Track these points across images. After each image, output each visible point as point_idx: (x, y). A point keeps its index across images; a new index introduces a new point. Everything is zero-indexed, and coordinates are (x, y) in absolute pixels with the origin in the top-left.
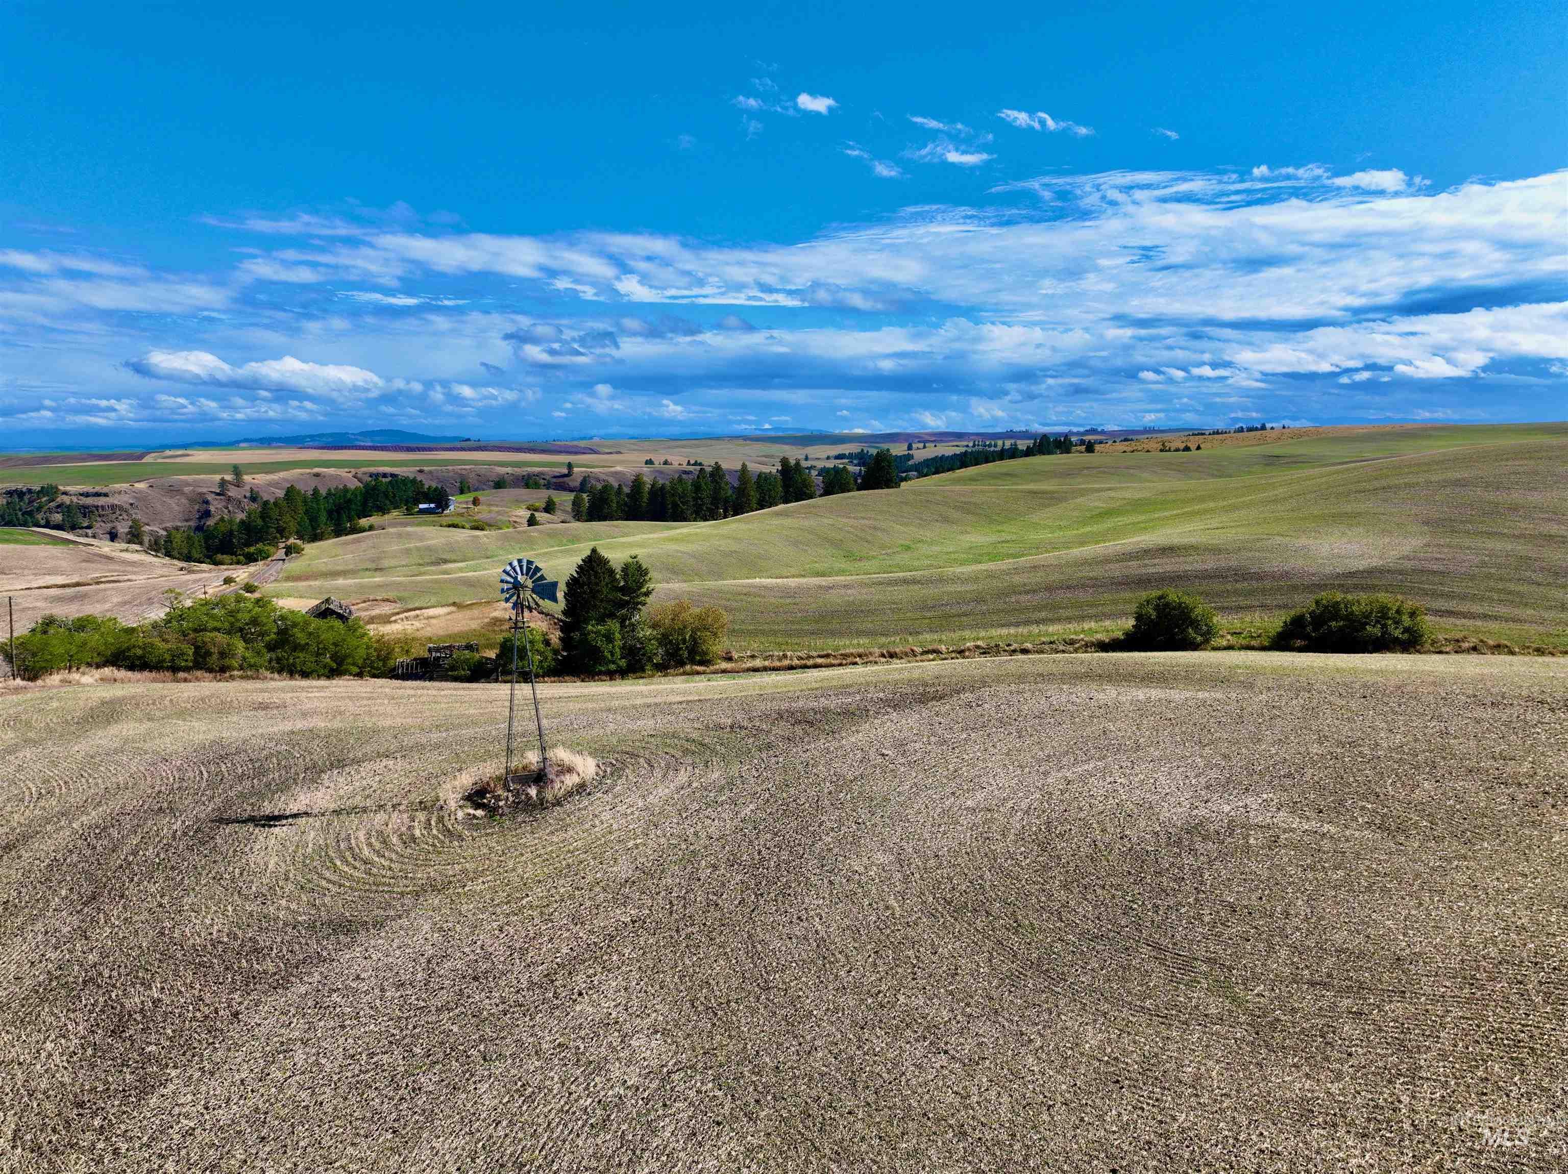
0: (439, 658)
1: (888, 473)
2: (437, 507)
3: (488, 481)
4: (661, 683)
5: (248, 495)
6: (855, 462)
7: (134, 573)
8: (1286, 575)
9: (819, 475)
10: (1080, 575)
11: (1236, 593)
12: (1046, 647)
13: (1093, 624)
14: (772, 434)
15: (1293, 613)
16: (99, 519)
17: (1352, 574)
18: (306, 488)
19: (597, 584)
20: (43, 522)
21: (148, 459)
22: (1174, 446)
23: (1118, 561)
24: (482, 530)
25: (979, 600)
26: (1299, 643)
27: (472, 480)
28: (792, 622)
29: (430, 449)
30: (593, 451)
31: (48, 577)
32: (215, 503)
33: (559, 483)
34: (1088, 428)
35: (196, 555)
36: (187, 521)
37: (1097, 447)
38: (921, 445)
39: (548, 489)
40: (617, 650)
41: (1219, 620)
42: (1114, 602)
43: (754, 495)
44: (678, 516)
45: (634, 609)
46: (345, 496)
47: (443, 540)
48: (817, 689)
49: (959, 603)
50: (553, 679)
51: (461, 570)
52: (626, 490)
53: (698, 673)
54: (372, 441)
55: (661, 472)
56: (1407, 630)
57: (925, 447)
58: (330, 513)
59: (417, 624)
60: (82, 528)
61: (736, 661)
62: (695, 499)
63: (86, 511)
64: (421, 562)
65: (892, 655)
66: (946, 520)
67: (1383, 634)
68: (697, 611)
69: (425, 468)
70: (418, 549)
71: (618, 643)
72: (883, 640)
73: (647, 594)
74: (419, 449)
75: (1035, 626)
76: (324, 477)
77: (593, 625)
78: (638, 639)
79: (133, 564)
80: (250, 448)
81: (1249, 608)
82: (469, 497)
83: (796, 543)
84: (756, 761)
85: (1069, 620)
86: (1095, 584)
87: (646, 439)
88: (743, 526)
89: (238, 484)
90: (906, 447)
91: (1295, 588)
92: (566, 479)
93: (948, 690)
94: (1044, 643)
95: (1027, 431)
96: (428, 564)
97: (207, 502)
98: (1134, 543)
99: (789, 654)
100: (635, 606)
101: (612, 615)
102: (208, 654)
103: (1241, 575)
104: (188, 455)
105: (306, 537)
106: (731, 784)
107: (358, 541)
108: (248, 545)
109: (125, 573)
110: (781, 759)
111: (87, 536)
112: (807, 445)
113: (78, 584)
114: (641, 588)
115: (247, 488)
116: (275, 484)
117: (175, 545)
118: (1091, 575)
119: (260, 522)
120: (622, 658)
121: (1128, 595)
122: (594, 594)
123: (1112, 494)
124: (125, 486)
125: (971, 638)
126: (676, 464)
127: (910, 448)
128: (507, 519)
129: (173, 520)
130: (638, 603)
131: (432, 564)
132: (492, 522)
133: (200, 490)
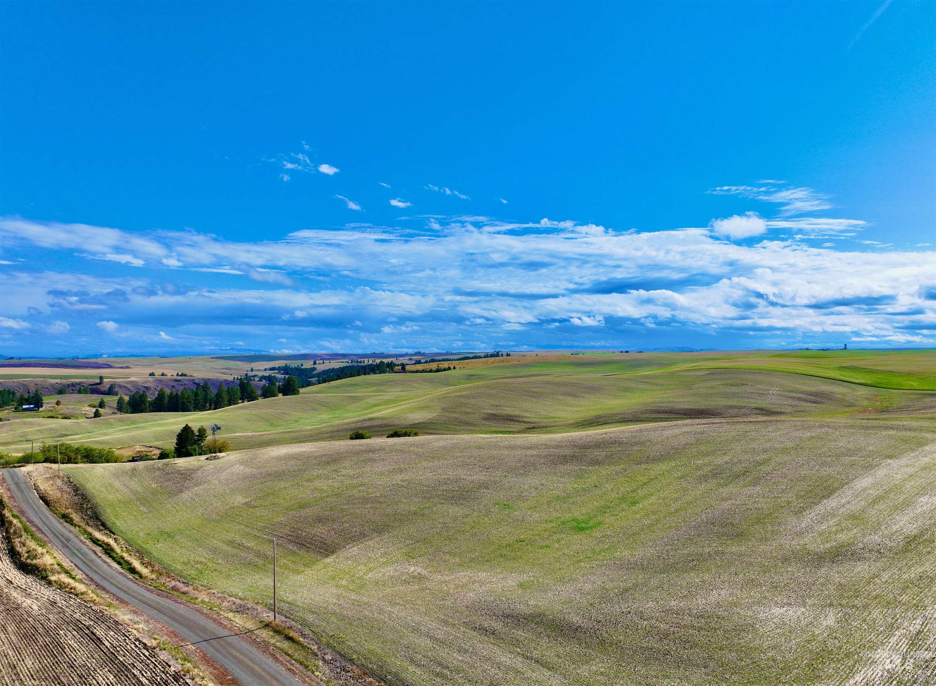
2: (35, 407)
17: (413, 424)
19: (187, 435)
24: (69, 419)
30: (109, 366)
33: (94, 389)
38: (321, 362)
39: (93, 393)
43: (226, 397)
44: (185, 409)
45: (201, 442)
47: (52, 425)
55: (160, 381)
57: (323, 363)
62: (194, 400)
68: (221, 442)
71: (197, 452)
73: (206, 437)
77: (190, 447)
90: (312, 362)
101: (196, 444)
112: (253, 362)
114: (204, 435)
122: (187, 438)
126: (169, 377)
127: (315, 363)
128: (80, 412)
130: (203, 440)
131: (59, 437)
132: (73, 414)
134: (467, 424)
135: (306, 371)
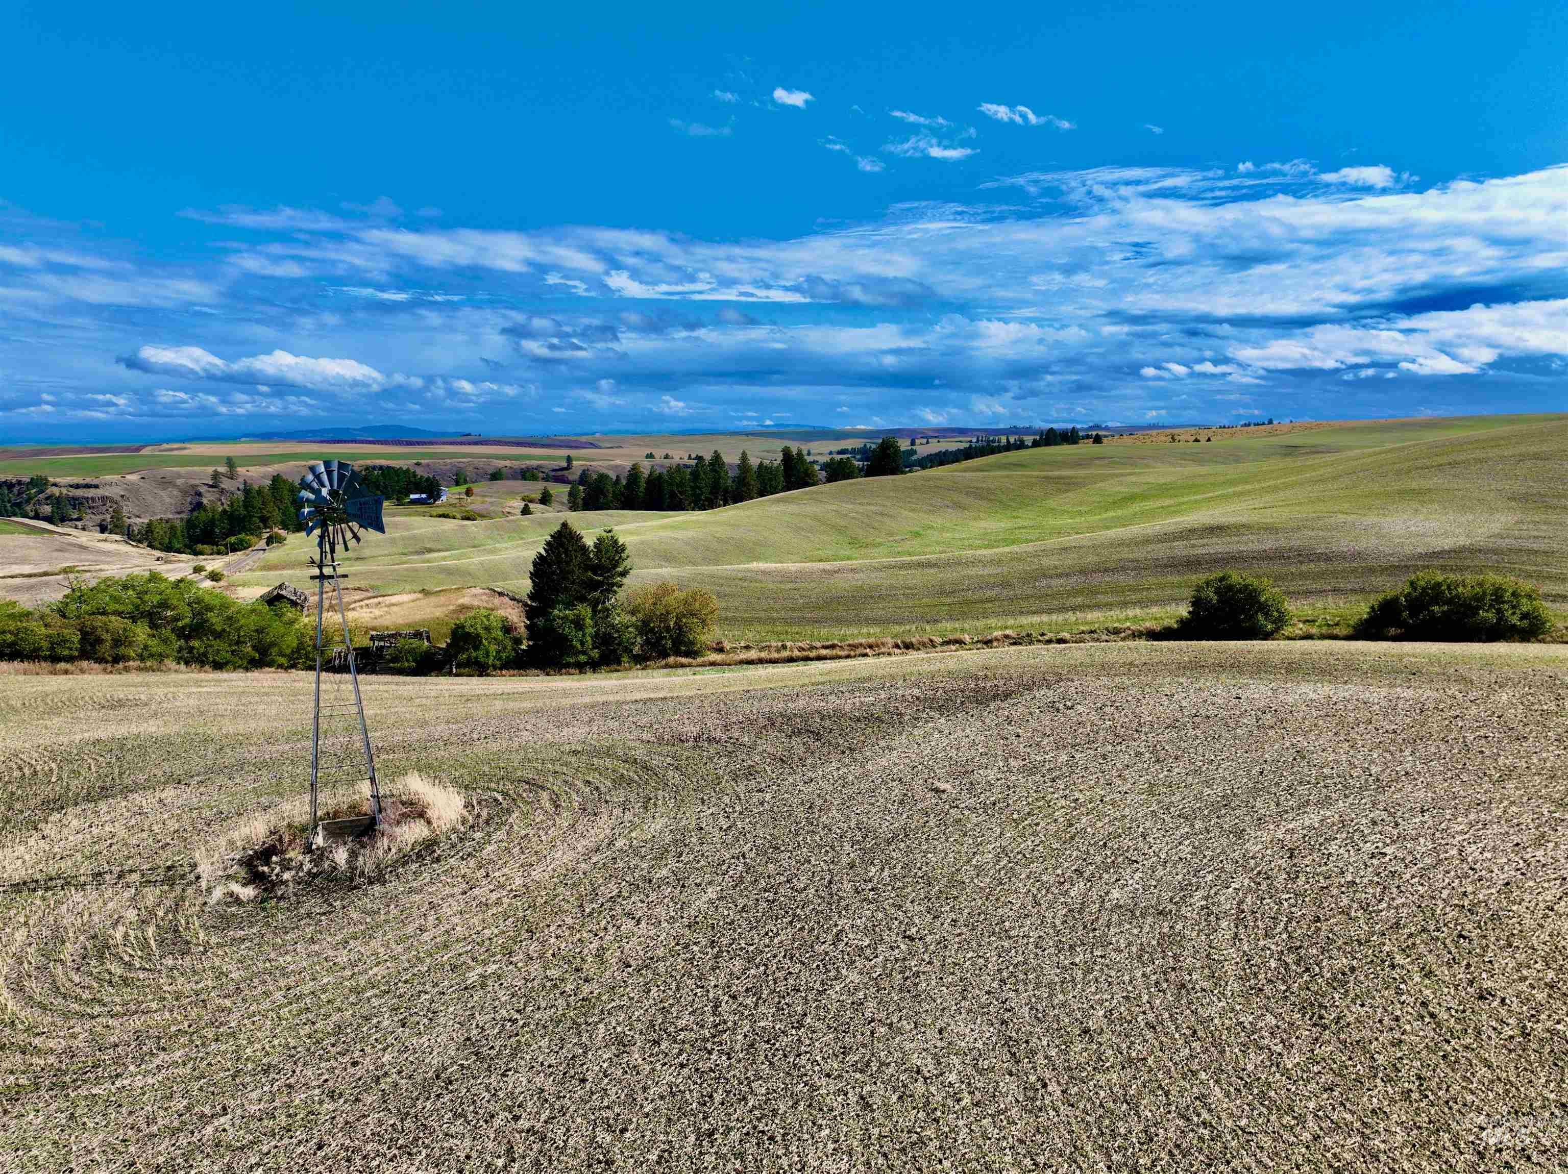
0: (382, 647)
1: (893, 461)
2: (429, 497)
3: (484, 473)
4: (637, 677)
5: (242, 487)
6: (858, 457)
7: (108, 563)
8: (1358, 555)
9: (821, 470)
10: (1118, 556)
11: (1303, 576)
12: (1087, 636)
13: (1138, 611)
14: (775, 430)
15: (1380, 597)
16: (89, 511)
19: (568, 563)
20: (32, 514)
21: (146, 451)
23: (1160, 541)
24: (476, 520)
25: (1005, 584)
26: (1393, 631)
27: (470, 473)
28: (793, 610)
29: (431, 443)
30: (593, 445)
31: (14, 566)
32: (208, 495)
33: (558, 476)
34: (1091, 424)
35: (176, 545)
36: (179, 513)
37: (1105, 440)
38: (924, 441)
39: (545, 481)
40: (589, 638)
41: (1291, 607)
42: (1161, 586)
43: (755, 484)
44: (677, 506)
45: (609, 591)
47: (430, 530)
48: (823, 683)
49: (981, 588)
50: (512, 672)
51: (444, 559)
52: (624, 481)
53: (683, 666)
55: (661, 465)
56: (1525, 616)
57: (928, 443)
59: (377, 612)
60: (72, 520)
61: (728, 652)
62: (693, 488)
63: (76, 503)
64: (406, 551)
65: (908, 646)
66: (958, 506)
67: (1500, 619)
68: (681, 595)
69: (424, 462)
70: (403, 538)
71: (590, 631)
72: (897, 629)
73: (624, 574)
75: (1070, 613)
77: (560, 611)
78: (613, 626)
79: (107, 553)
81: (1321, 592)
82: (462, 488)
83: (798, 529)
84: (726, 799)
85: (1110, 606)
86: (1138, 567)
87: (648, 434)
88: (742, 513)
89: (232, 476)
90: (909, 443)
91: (1371, 570)
92: (565, 473)
93: (1011, 685)
94: (1083, 632)
95: (1030, 427)
96: (412, 553)
97: (199, 494)
98: (1176, 523)
99: (788, 644)
100: (609, 588)
101: (582, 599)
102: (99, 641)
103: (1305, 555)
105: (291, 527)
106: (680, 842)
108: (230, 535)
109: (97, 562)
110: (768, 797)
111: (76, 528)
112: (811, 441)
113: (46, 574)
114: (615, 566)
115: (241, 480)
116: (265, 476)
117: (156, 535)
118: (1131, 556)
119: (243, 512)
120: (594, 648)
121: (1175, 579)
122: (564, 575)
124: (115, 478)
125: (997, 626)
126: (677, 458)
127: (913, 443)
128: (500, 509)
129: (165, 512)
130: (613, 584)
131: (417, 553)
132: (485, 513)
133: (193, 482)
135: (900, 455)
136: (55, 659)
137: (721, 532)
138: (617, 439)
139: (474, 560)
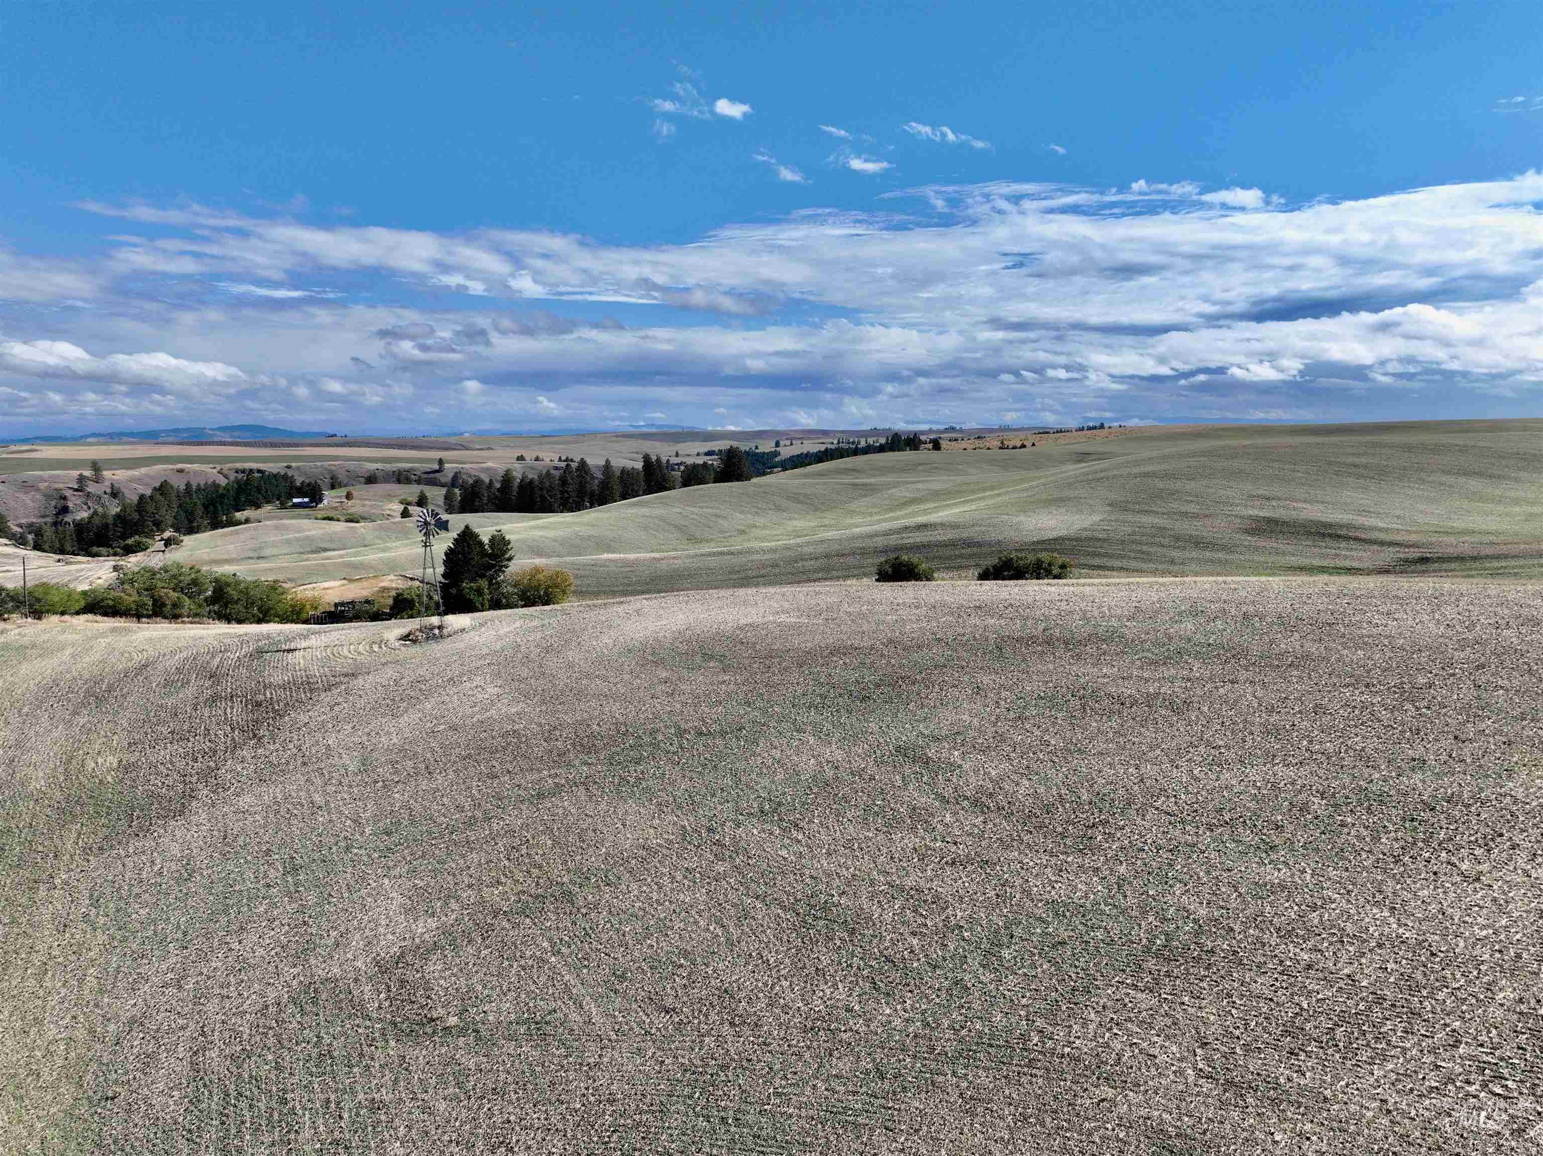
0: (343, 611)
1: (739, 468)
2: (311, 501)
3: (358, 477)
5: (109, 490)
6: (721, 458)
7: (13, 564)
14: (646, 430)
18: (179, 483)
19: (469, 553)
22: (1011, 444)
24: (357, 522)
27: (342, 476)
30: (464, 448)
32: (73, 498)
33: (431, 478)
34: (940, 426)
35: (68, 548)
36: (43, 517)
37: (944, 444)
38: (788, 443)
39: (419, 484)
40: (486, 602)
43: (617, 488)
44: (545, 508)
45: (499, 571)
46: (217, 491)
47: (320, 531)
51: (342, 556)
52: (498, 485)
54: (231, 437)
55: (532, 468)
57: (791, 444)
58: (206, 507)
62: (562, 492)
64: (301, 550)
68: (549, 575)
69: (293, 464)
70: (297, 540)
71: (487, 597)
73: (510, 559)
74: (289, 445)
76: (188, 472)
77: (466, 584)
78: (502, 595)
80: (98, 444)
81: (968, 567)
82: (342, 492)
83: (645, 528)
85: (836, 578)
88: (602, 515)
89: (97, 480)
90: (773, 444)
92: (437, 475)
96: (309, 552)
97: (65, 498)
100: (501, 569)
101: (482, 576)
103: (968, 543)
104: (36, 450)
105: (183, 530)
107: (237, 532)
108: (124, 537)
112: (678, 442)
114: (504, 554)
115: (107, 483)
116: (139, 480)
117: (45, 538)
118: (861, 545)
119: (136, 516)
122: (467, 560)
123: (920, 486)
126: (547, 460)
127: (777, 444)
128: (380, 512)
129: (28, 517)
130: (502, 566)
131: (313, 552)
132: (366, 515)
133: (57, 486)
134: (1198, 543)
135: (763, 457)
136: (139, 616)
137: (584, 531)
138: (486, 441)
139: (371, 557)
